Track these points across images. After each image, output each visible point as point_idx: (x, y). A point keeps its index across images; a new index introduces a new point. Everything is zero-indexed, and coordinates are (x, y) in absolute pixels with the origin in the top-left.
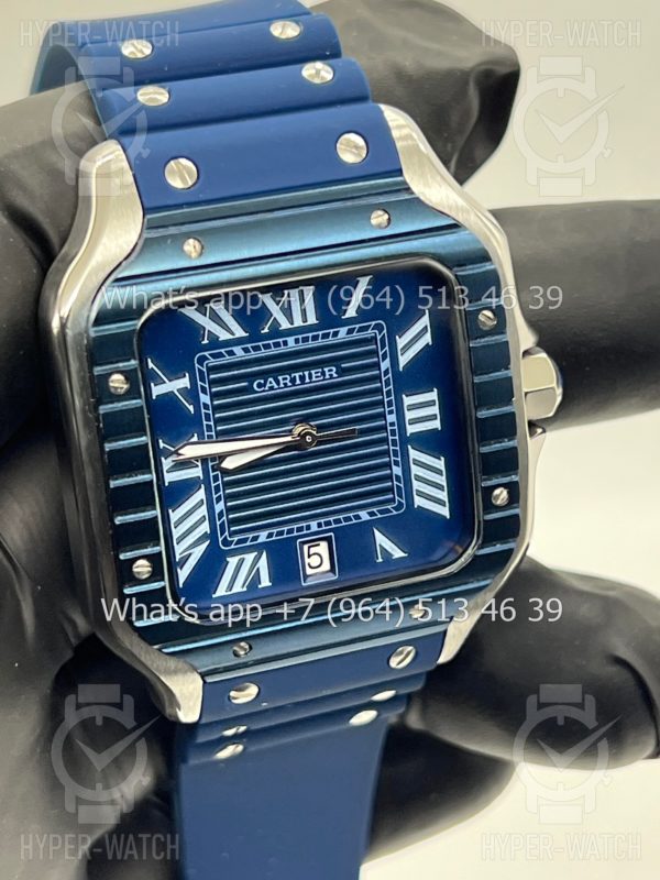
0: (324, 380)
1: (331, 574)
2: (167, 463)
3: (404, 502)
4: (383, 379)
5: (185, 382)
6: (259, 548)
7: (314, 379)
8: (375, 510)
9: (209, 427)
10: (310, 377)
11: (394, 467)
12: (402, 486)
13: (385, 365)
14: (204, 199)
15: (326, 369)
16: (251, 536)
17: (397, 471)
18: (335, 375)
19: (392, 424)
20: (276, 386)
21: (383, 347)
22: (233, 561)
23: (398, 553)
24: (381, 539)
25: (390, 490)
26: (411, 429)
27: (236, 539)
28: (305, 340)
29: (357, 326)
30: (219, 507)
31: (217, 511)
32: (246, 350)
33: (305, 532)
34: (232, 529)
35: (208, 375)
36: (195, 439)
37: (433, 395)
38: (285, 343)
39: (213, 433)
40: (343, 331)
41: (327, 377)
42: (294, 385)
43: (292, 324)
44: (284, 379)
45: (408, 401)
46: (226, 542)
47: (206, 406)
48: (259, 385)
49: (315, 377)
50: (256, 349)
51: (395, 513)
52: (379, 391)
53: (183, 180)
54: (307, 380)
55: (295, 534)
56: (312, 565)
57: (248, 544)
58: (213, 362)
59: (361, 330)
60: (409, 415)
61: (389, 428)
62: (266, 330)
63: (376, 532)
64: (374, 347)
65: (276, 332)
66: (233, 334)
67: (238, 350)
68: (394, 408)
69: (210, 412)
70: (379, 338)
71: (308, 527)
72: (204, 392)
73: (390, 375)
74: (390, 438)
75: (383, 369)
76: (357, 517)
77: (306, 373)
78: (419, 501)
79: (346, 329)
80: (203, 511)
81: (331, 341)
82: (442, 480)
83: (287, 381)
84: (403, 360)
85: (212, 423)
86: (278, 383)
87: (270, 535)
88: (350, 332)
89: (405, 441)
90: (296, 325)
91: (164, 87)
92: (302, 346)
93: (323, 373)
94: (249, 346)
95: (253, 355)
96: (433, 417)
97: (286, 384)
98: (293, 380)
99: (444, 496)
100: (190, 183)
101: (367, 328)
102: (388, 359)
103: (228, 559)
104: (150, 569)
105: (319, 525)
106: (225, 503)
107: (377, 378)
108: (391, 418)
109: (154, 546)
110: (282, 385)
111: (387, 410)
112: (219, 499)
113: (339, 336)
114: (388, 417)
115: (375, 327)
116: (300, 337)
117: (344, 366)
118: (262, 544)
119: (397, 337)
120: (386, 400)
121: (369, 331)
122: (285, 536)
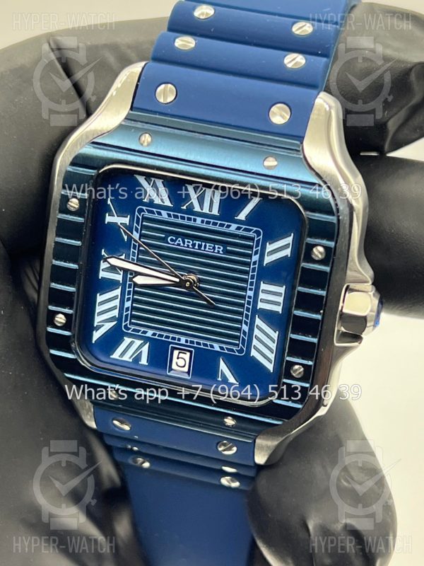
0: (213, 252)
1: (187, 375)
2: (103, 265)
3: (245, 349)
4: (252, 267)
5: (126, 220)
6: (146, 339)
7: (207, 249)
8: (224, 346)
9: (134, 253)
10: (205, 247)
11: (243, 325)
12: (246, 339)
13: (255, 258)
15: (217, 246)
16: (143, 330)
17: (245, 328)
18: (221, 252)
19: (250, 297)
20: (182, 245)
21: (257, 246)
22: (127, 340)
23: (232, 380)
24: (223, 366)
25: (237, 338)
26: (260, 305)
27: (133, 328)
28: (208, 223)
29: (244, 227)
32: (169, 215)
33: (176, 341)
34: (133, 321)
35: (142, 222)
36: (123, 257)
37: (282, 290)
38: (195, 220)
39: (135, 258)
40: (234, 226)
41: (216, 251)
42: (193, 248)
43: (202, 210)
44: (188, 242)
45: (263, 286)
46: (126, 327)
48: (172, 240)
49: (208, 248)
50: (176, 217)
51: (237, 354)
52: (247, 273)
53: (165, 98)
54: (203, 248)
55: (170, 340)
57: (140, 334)
58: (147, 215)
59: (245, 230)
60: (262, 296)
61: (247, 299)
62: (185, 208)
63: (221, 360)
64: (252, 244)
65: (190, 211)
67: (164, 213)
68: (253, 287)
69: (137, 245)
70: (256, 239)
71: (179, 340)
72: (137, 231)
73: (257, 266)
74: (246, 305)
75: (253, 260)
76: (212, 346)
77: (203, 244)
78: (254, 353)
79: (237, 226)
80: (117, 302)
81: (224, 229)
82: (273, 346)
83: (190, 244)
84: (268, 260)
85: (136, 252)
86: (184, 243)
87: (154, 334)
88: (238, 228)
89: (256, 311)
90: (204, 211)
92: (204, 226)
93: (214, 248)
94: (172, 213)
95: (172, 220)
96: (277, 304)
97: (188, 246)
98: (194, 245)
99: (272, 356)
100: (168, 101)
101: (250, 230)
102: (258, 255)
103: (125, 338)
104: (65, 322)
105: (187, 341)
106: (132, 303)
107: (248, 264)
108: (250, 293)
110: (186, 245)
111: (249, 287)
112: (128, 299)
113: (231, 228)
114: (248, 291)
115: (255, 232)
116: (206, 220)
117: (228, 248)
118: (148, 337)
119: (268, 244)
120: (250, 280)
121: (251, 233)
122: (163, 339)
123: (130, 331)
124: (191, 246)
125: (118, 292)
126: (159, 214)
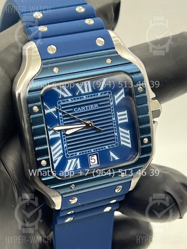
0: (94, 108)
1: (98, 165)
2: (50, 133)
3: (118, 143)
4: (111, 108)
5: (54, 109)
6: (77, 157)
7: (91, 108)
8: (110, 146)
9: (62, 122)
12: (117, 138)
13: (112, 103)
14: (59, 56)
15: (95, 105)
16: (74, 154)
17: (116, 134)
18: (97, 107)
19: (114, 121)
20: (81, 110)
22: (70, 161)
23: (117, 158)
24: (112, 154)
25: (114, 140)
26: (119, 122)
27: (70, 155)
28: (89, 96)
29: (103, 92)
30: (65, 145)
31: (65, 147)
32: (72, 100)
33: (90, 152)
34: (69, 152)
35: (61, 107)
36: (58, 125)
37: (126, 112)
38: (83, 98)
39: (63, 124)
40: (99, 94)
41: (95, 107)
42: (86, 110)
43: (85, 92)
44: (83, 108)
45: (118, 114)
46: (68, 156)
47: (61, 116)
48: (76, 110)
49: (92, 107)
50: (75, 99)
51: (116, 146)
52: (110, 111)
53: (53, 51)
54: (89, 108)
55: (87, 153)
56: (92, 162)
57: (74, 156)
58: (62, 103)
59: (104, 93)
60: (119, 118)
62: (77, 94)
63: (110, 152)
64: (108, 98)
65: (80, 94)
66: (68, 95)
67: (69, 100)
68: (114, 116)
69: (62, 118)
70: (110, 96)
71: (91, 151)
72: (60, 112)
73: (113, 106)
74: (114, 125)
75: (111, 105)
76: (105, 148)
77: (89, 106)
78: (122, 143)
79: (100, 93)
80: (61, 146)
81: (96, 97)
82: (129, 137)
84: (117, 102)
85: (63, 121)
86: (81, 109)
87: (80, 153)
88: (101, 94)
89: (118, 125)
90: (86, 92)
91: (46, 26)
92: (88, 98)
93: (94, 106)
94: (73, 98)
95: (74, 101)
96: (125, 119)
97: (83, 110)
99: (129, 141)
100: (55, 52)
101: (106, 93)
103: (68, 161)
104: (46, 163)
105: (94, 150)
106: (67, 144)
107: (109, 107)
108: (114, 119)
109: (47, 156)
110: (82, 110)
111: (113, 116)
112: (65, 143)
113: (98, 95)
114: (113, 118)
115: (109, 93)
116: (87, 96)
117: (100, 104)
118: (78, 156)
119: (115, 96)
120: (112, 114)
121: (107, 94)
122: (84, 154)
123: (69, 157)
124: (84, 109)
125: (60, 142)
126: (68, 101)
